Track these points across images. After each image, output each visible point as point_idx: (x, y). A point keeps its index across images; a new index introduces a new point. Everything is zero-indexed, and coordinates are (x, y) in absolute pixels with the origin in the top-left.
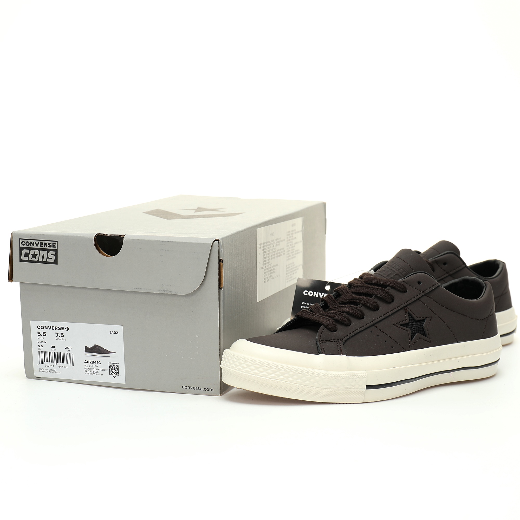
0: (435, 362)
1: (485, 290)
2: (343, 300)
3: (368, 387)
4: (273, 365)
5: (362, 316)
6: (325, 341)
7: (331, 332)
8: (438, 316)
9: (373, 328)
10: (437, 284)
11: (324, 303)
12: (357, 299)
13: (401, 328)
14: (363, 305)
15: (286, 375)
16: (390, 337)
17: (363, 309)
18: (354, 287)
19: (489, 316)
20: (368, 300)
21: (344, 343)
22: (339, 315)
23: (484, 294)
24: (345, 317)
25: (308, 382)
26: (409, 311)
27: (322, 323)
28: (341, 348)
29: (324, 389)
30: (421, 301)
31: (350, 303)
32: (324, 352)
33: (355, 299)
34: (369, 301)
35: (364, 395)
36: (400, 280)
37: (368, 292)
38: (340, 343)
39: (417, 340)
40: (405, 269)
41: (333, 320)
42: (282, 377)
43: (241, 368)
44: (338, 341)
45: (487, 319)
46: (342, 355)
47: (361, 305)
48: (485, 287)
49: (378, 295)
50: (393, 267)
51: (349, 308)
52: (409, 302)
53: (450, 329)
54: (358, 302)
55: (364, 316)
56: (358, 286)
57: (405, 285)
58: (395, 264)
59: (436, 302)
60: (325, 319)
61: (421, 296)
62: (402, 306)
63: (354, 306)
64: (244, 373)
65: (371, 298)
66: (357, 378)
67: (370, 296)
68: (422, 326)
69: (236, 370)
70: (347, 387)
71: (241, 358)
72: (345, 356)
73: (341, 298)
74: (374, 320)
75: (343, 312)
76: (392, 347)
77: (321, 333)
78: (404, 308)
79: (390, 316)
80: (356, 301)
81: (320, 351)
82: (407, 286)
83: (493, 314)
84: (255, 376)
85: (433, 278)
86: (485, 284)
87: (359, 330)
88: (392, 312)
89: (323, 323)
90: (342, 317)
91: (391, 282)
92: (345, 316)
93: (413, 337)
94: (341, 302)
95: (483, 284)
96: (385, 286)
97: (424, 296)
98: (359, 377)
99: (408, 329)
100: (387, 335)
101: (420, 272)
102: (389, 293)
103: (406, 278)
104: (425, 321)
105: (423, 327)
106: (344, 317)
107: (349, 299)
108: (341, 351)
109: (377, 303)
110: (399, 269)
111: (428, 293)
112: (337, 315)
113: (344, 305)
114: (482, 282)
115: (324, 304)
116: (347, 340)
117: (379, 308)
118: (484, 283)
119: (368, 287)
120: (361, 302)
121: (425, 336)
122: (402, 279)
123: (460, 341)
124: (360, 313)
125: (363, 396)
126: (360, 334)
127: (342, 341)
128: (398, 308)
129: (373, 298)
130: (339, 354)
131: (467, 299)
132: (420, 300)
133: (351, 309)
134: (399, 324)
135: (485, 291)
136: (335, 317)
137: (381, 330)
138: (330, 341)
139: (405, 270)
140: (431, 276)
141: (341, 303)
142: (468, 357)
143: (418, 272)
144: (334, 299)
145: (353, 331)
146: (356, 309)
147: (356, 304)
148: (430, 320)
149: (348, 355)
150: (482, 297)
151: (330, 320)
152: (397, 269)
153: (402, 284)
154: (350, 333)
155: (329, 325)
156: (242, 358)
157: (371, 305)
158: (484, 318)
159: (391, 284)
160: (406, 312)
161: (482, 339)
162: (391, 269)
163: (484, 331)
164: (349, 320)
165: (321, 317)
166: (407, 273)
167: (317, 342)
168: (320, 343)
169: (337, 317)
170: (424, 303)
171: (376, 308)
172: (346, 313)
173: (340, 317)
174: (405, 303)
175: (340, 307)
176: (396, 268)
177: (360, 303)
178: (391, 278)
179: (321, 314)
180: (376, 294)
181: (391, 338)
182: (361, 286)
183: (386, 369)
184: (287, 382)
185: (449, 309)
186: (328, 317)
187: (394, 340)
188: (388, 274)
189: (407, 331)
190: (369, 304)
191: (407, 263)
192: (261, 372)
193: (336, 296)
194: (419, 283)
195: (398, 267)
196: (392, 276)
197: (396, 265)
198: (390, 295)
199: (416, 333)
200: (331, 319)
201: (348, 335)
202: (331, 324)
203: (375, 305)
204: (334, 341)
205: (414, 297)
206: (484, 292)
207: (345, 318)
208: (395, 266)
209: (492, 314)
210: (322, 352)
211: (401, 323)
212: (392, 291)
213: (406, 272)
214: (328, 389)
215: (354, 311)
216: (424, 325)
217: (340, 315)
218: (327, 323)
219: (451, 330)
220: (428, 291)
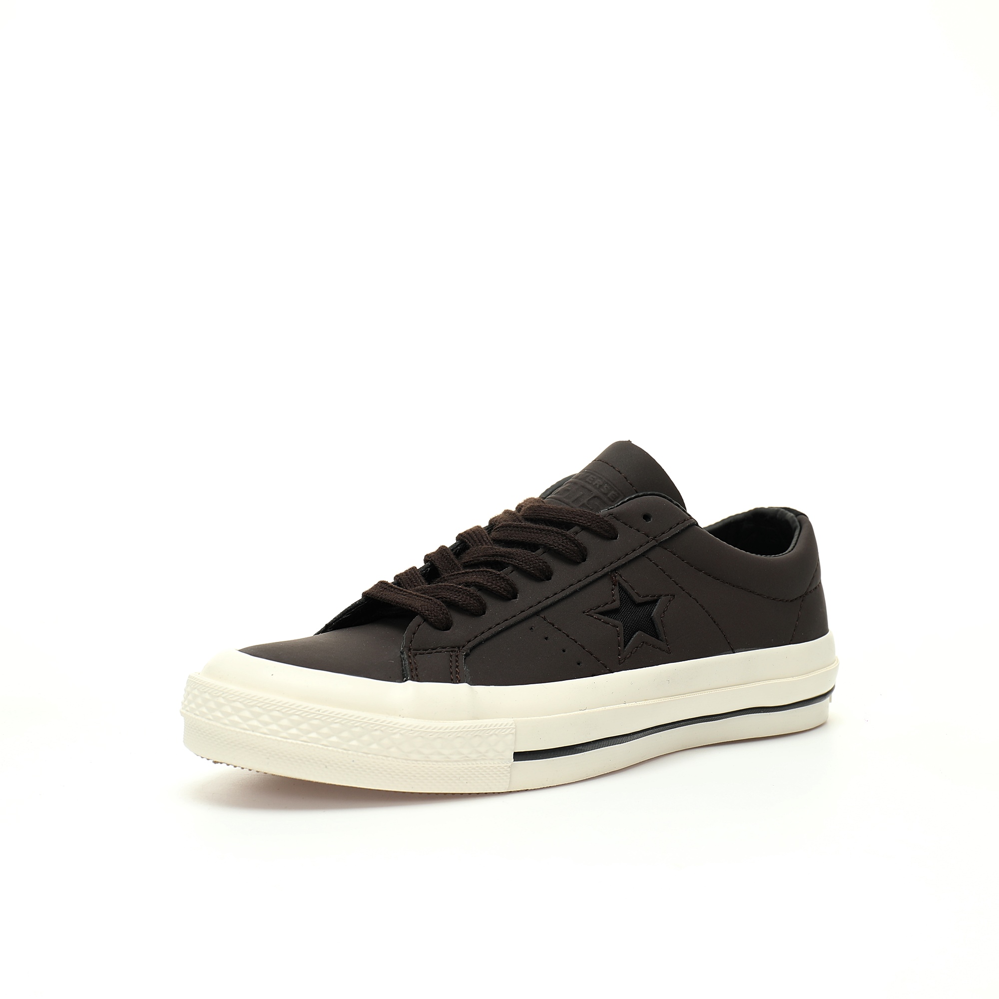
0: (680, 697)
1: (799, 534)
2: (473, 558)
3: (519, 756)
4: (292, 707)
5: (511, 594)
6: (422, 652)
7: (438, 631)
8: (688, 593)
9: (535, 621)
10: (688, 520)
11: (430, 566)
12: (501, 556)
13: (600, 620)
14: (516, 568)
15: (325, 730)
16: (574, 640)
17: (516, 578)
18: (498, 528)
19: (806, 594)
20: (526, 558)
21: (465, 655)
22: (457, 591)
23: (796, 544)
24: (471, 595)
25: (374, 746)
26: (622, 581)
27: (418, 610)
28: (457, 667)
29: (414, 762)
30: (649, 559)
31: (487, 564)
32: (417, 676)
33: (497, 555)
34: (528, 559)
35: (509, 775)
36: (603, 512)
37: (527, 538)
38: (457, 656)
39: (637, 647)
40: (613, 485)
41: (442, 604)
42: (314, 735)
43: (220, 715)
44: (452, 651)
45: (801, 599)
46: (460, 682)
47: (510, 568)
48: (799, 528)
49: (550, 545)
50: (586, 482)
51: (483, 576)
52: (623, 561)
53: (715, 622)
54: (505, 562)
55: (517, 593)
56: (506, 527)
57: (614, 522)
58: (592, 474)
59: (683, 561)
60: (424, 602)
61: (650, 547)
62: (606, 570)
63: (494, 571)
64: (228, 728)
65: (533, 552)
66: (491, 735)
67: (533, 547)
68: (651, 614)
69: (210, 719)
70: (467, 757)
71: (221, 691)
72: (465, 686)
73: (468, 554)
74: (540, 602)
75: (467, 584)
76: (579, 664)
77: (414, 634)
78: (610, 575)
79: (576, 592)
80: (499, 559)
81: (407, 675)
82: (618, 525)
83: (816, 588)
84: (251, 733)
85: (679, 506)
86: (800, 522)
87: (503, 625)
88: (581, 584)
89: (420, 609)
90: (463, 597)
91: (581, 516)
92: (473, 594)
93: (629, 641)
94: (467, 562)
95: (794, 521)
96: (568, 525)
97: (657, 547)
98: (495, 734)
99: (617, 622)
100: (568, 636)
101: (649, 493)
102: (576, 540)
103: (617, 506)
104: (658, 604)
105: (651, 619)
106: (468, 595)
107: (485, 556)
108: (456, 674)
109: (546, 563)
110: (600, 486)
111: (666, 540)
112: (453, 592)
113: (471, 570)
114: (792, 517)
115: (429, 569)
116: (474, 648)
117: (552, 574)
118: (796, 520)
119: (529, 528)
120: (511, 561)
121: (657, 638)
122: (608, 509)
123: (739, 648)
124: (506, 587)
125: (507, 776)
126: (504, 634)
127: (462, 651)
128: (596, 576)
129: (540, 551)
130: (452, 680)
131: (757, 554)
132: (647, 558)
133: (487, 578)
134: (596, 611)
135: (798, 538)
136: (449, 597)
137: (553, 626)
138: (435, 651)
139: (615, 488)
140: (675, 502)
141: (466, 565)
142: (757, 684)
143: (646, 493)
144: (452, 556)
145: (490, 626)
146: (497, 577)
147: (500, 566)
148: (670, 601)
149: (473, 682)
150: (792, 549)
151: (436, 603)
152: (596, 484)
153: (607, 521)
154: (482, 632)
155: (433, 615)
156: (222, 693)
157: (534, 567)
158: (796, 598)
159: (581, 521)
160: (613, 585)
161: (790, 644)
162: (583, 487)
163: (796, 626)
164: (481, 603)
165: (418, 596)
166: (618, 494)
167: (402, 653)
168: (410, 657)
169: (454, 597)
170: (656, 564)
171: (545, 575)
172: (476, 586)
173: (459, 596)
174: (611, 564)
175: (463, 573)
176: (594, 484)
177: (509, 563)
178: (583, 505)
179: (417, 591)
180: (546, 543)
181: (576, 642)
182: (514, 527)
183: (562, 715)
184: (326, 748)
185: (713, 577)
186: (433, 596)
187: (584, 648)
188: (575, 497)
189: (614, 626)
190: (528, 567)
191: (619, 472)
192: (266, 724)
193: (459, 549)
194: (647, 517)
195: (599, 480)
196: (585, 501)
197: (594, 477)
198: (577, 546)
199: (635, 633)
200: (439, 602)
201: (476, 637)
202: (437, 613)
203: (543, 568)
204: (444, 650)
205: (635, 550)
206: (797, 541)
207: (472, 599)
208: (592, 479)
209: (814, 587)
210: (412, 677)
211: (600, 609)
212: (584, 538)
213: (615, 491)
214: (424, 762)
215: (492, 583)
216: (654, 612)
217: (460, 592)
218: (428, 611)
219: (717, 625)
220: (666, 537)
